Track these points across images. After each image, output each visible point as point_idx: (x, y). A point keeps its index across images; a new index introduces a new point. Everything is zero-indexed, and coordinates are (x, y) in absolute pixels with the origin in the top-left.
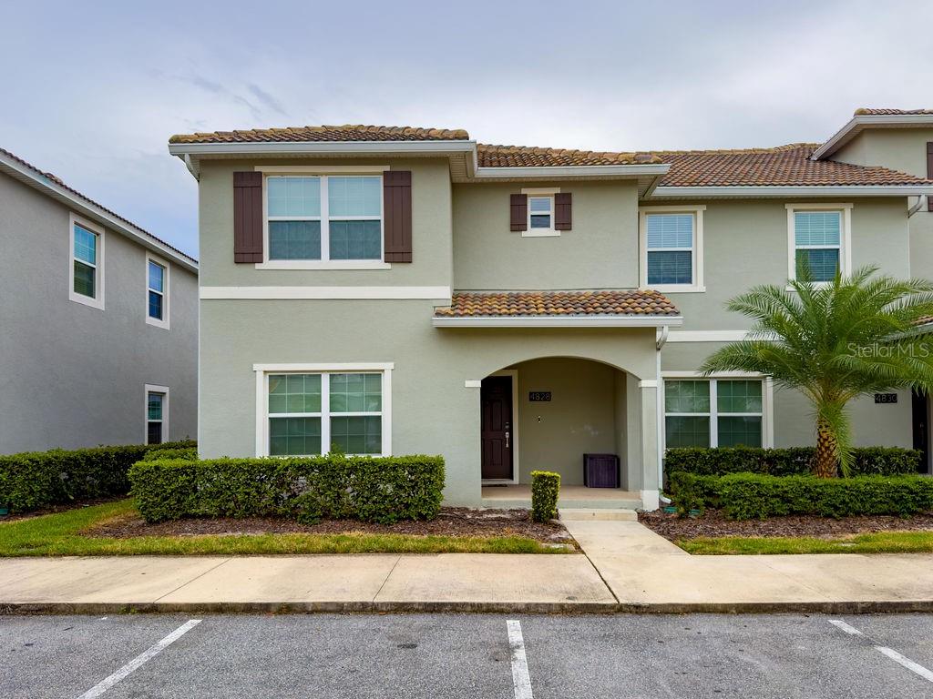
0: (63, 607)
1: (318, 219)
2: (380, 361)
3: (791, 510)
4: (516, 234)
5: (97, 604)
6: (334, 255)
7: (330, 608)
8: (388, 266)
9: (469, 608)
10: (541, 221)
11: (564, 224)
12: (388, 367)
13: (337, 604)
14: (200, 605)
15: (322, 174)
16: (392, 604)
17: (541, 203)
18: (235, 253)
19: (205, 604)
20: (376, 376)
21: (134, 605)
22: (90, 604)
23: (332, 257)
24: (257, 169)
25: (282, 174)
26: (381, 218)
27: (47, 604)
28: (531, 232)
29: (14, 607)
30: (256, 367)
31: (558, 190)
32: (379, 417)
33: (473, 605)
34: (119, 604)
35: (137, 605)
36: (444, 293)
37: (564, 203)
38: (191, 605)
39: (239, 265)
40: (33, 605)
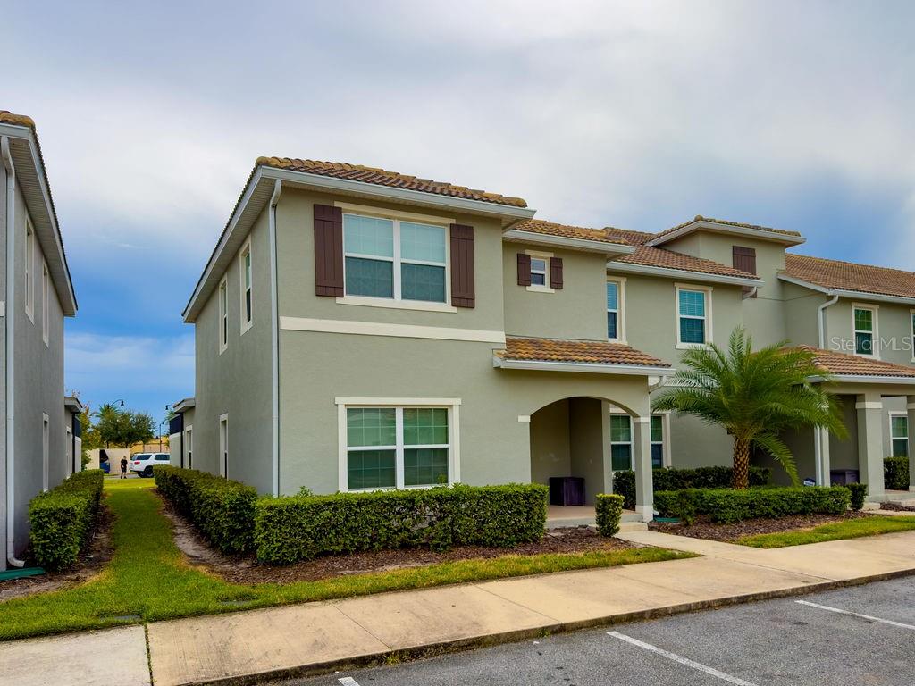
0: (489, 639)
1: (391, 259)
2: (449, 397)
3: (755, 514)
4: (522, 288)
5: (518, 631)
6: (406, 296)
7: (683, 609)
8: (455, 310)
9: (762, 597)
10: (540, 279)
11: (557, 283)
12: (456, 402)
13: (687, 605)
14: (596, 620)
15: (394, 218)
16: (719, 600)
17: (540, 264)
18: (317, 286)
19: (600, 619)
20: (443, 412)
21: (547, 627)
22: (512, 633)
23: (404, 297)
24: (337, 204)
25: (358, 213)
26: (447, 265)
27: (476, 638)
28: (534, 288)
29: (446, 645)
30: (338, 400)
31: (552, 255)
32: (446, 450)
33: (764, 594)
34: (536, 629)
35: (549, 627)
36: (499, 337)
37: (556, 266)
38: (590, 621)
39: (319, 298)
40: (464, 640)
